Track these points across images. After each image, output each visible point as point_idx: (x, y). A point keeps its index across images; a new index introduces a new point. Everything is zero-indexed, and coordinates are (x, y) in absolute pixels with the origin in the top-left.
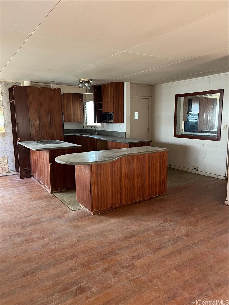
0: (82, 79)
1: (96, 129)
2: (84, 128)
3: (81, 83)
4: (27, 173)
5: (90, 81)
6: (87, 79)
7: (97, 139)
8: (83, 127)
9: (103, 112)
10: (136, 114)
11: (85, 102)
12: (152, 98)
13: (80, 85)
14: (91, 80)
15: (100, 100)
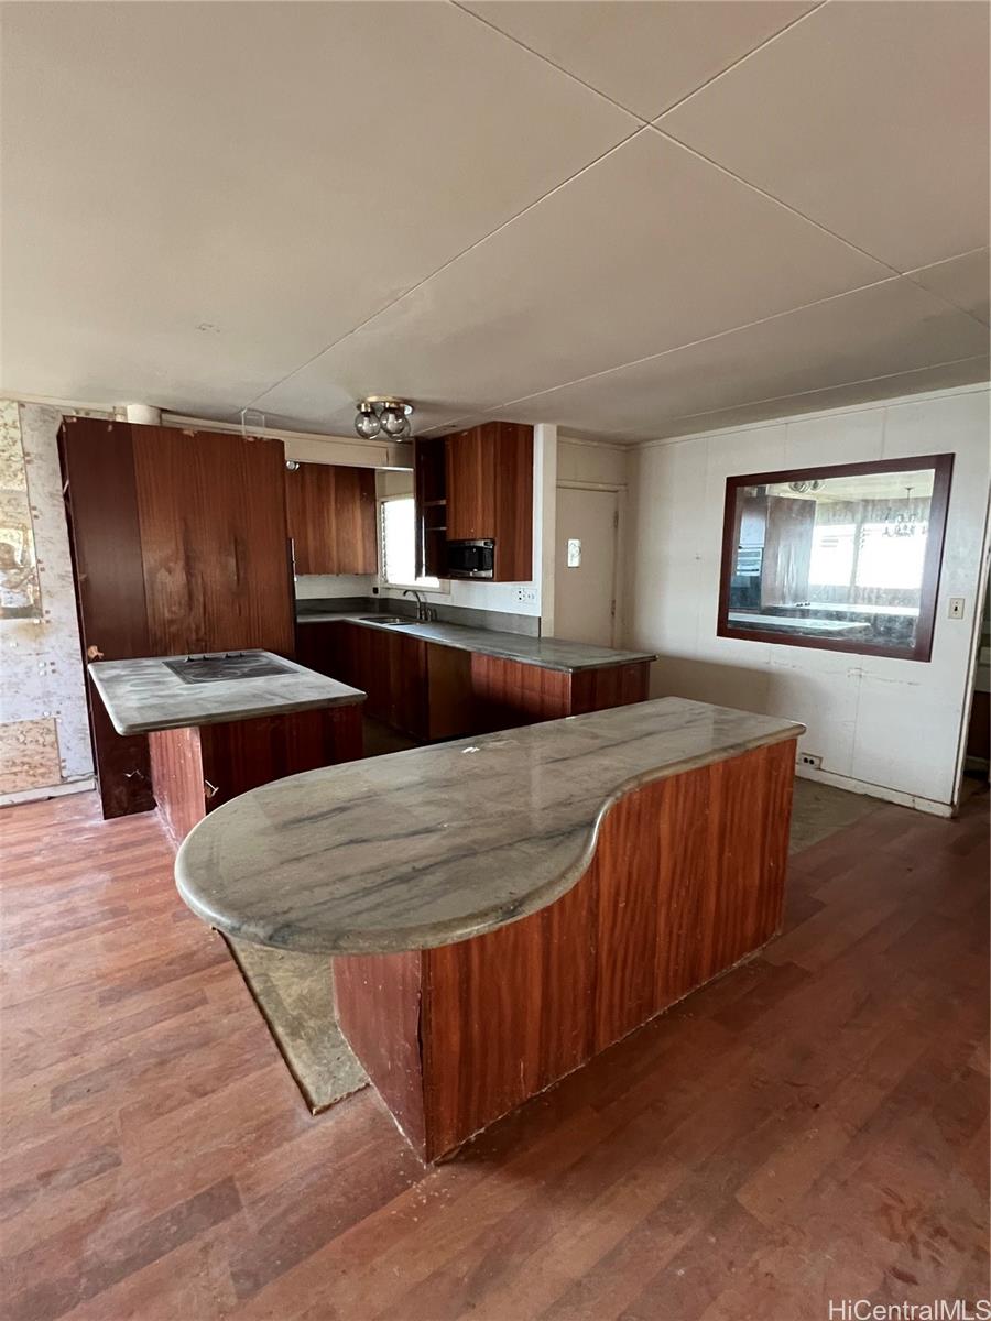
0: (373, 399)
1: (422, 600)
2: (377, 596)
3: (366, 414)
4: (133, 794)
5: (404, 409)
6: (390, 398)
7: (426, 643)
8: (372, 591)
9: (451, 537)
10: (574, 546)
11: (383, 503)
12: (627, 490)
13: (360, 425)
14: (407, 402)
15: (442, 494)
